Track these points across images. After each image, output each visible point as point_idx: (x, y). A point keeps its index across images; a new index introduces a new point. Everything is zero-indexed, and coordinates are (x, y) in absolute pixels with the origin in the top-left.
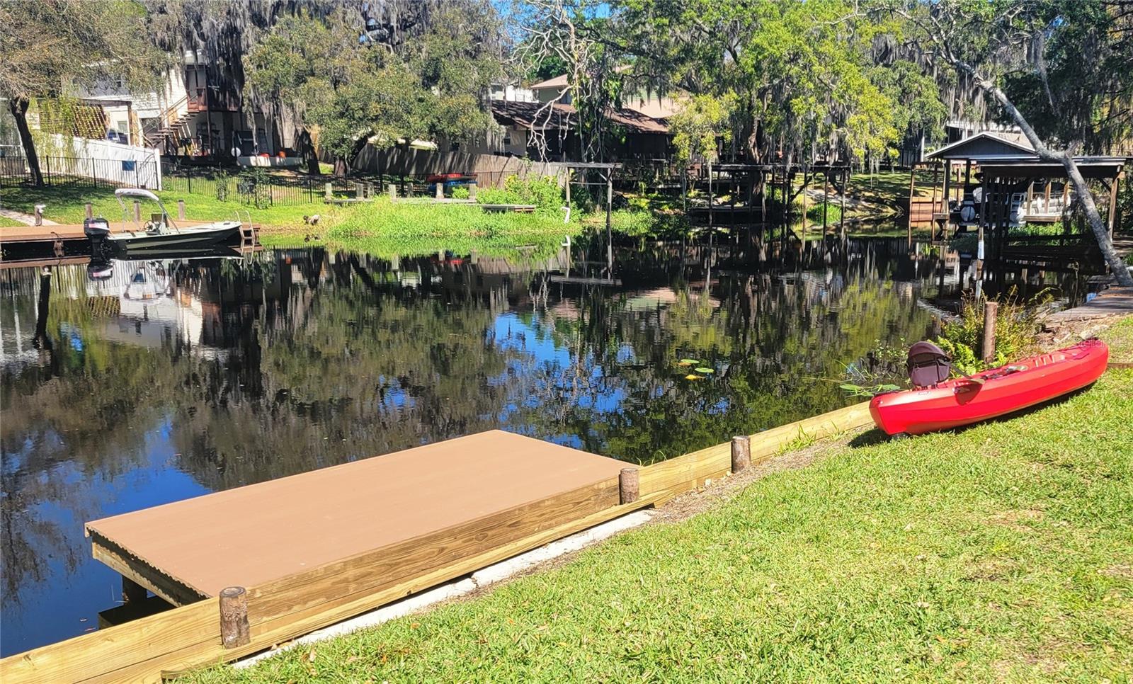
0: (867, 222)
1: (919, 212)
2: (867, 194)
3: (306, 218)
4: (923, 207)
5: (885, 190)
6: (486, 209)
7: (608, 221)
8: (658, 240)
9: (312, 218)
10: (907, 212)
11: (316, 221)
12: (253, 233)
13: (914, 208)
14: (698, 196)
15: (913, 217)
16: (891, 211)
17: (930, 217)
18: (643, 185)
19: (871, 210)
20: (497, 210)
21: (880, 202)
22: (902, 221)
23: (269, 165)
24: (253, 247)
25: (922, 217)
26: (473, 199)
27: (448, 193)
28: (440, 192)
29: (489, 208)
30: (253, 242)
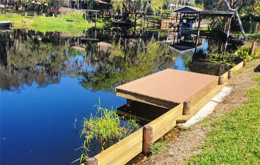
0: (150, 27)
1: (163, 25)
2: (151, 20)
3: (22, 21)
4: (164, 24)
5: (155, 20)
6: (67, 21)
7: (96, 25)
8: (104, 30)
9: (24, 21)
10: (161, 25)
11: (25, 22)
12: (13, 24)
13: (162, 24)
14: (113, 19)
15: (162, 26)
16: (156, 25)
17: (165, 26)
18: (101, 16)
19: (153, 24)
20: (69, 21)
21: (154, 22)
22: (159, 27)
23: (4, 7)
24: (13, 28)
25: (164, 26)
26: (62, 18)
27: (56, 16)
28: (53, 16)
29: (68, 20)
30: (13, 26)
